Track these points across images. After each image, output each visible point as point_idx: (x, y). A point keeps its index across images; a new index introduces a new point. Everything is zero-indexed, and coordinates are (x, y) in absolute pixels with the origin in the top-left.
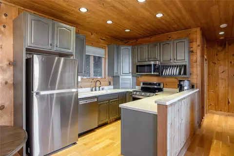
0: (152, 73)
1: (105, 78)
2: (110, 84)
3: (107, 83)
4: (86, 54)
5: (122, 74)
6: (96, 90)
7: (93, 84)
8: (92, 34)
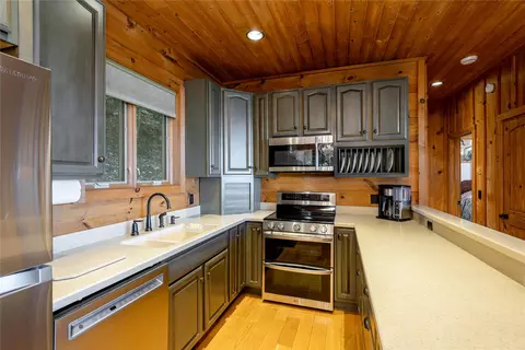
0: (318, 169)
1: (177, 184)
2: (191, 203)
3: (184, 199)
4: (109, 92)
5: (227, 172)
6: (148, 228)
7: (139, 206)
8: (131, 26)
